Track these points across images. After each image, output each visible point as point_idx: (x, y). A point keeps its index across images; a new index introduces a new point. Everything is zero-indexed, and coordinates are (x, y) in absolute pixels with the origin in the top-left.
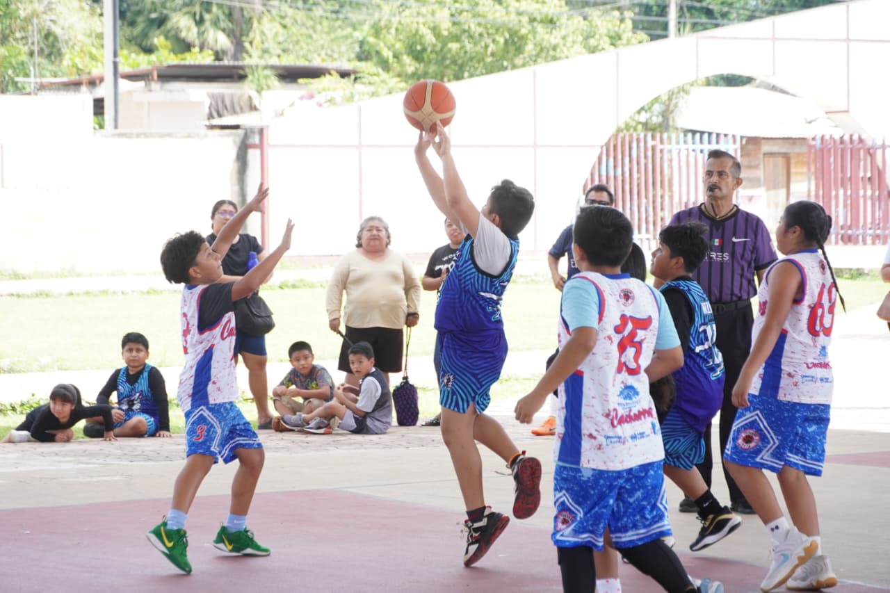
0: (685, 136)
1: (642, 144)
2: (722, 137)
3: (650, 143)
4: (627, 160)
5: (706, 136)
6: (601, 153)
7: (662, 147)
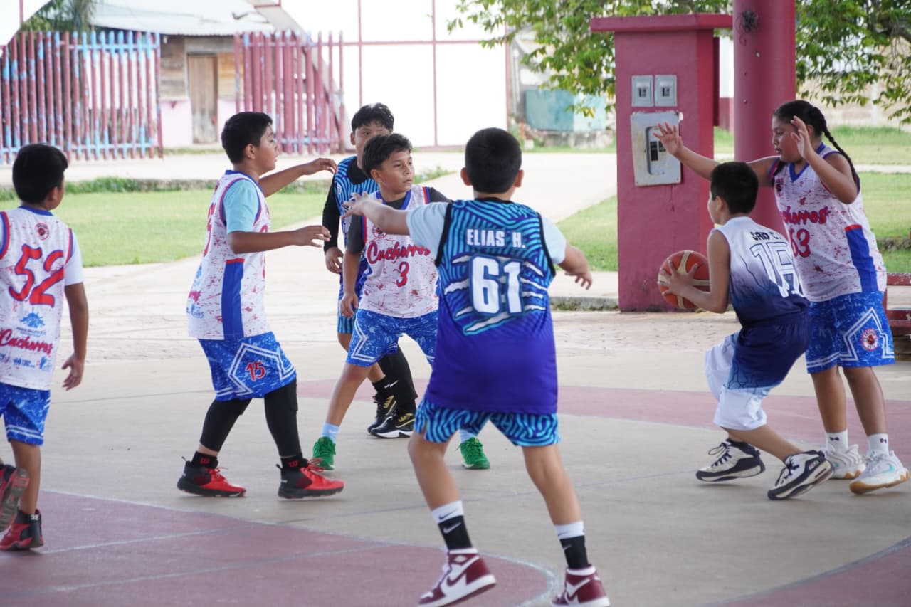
0: (98, 34)
1: (49, 44)
2: (140, 35)
3: (58, 43)
4: (33, 63)
5: (121, 35)
6: (4, 54)
7: (72, 47)
